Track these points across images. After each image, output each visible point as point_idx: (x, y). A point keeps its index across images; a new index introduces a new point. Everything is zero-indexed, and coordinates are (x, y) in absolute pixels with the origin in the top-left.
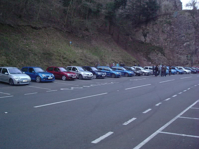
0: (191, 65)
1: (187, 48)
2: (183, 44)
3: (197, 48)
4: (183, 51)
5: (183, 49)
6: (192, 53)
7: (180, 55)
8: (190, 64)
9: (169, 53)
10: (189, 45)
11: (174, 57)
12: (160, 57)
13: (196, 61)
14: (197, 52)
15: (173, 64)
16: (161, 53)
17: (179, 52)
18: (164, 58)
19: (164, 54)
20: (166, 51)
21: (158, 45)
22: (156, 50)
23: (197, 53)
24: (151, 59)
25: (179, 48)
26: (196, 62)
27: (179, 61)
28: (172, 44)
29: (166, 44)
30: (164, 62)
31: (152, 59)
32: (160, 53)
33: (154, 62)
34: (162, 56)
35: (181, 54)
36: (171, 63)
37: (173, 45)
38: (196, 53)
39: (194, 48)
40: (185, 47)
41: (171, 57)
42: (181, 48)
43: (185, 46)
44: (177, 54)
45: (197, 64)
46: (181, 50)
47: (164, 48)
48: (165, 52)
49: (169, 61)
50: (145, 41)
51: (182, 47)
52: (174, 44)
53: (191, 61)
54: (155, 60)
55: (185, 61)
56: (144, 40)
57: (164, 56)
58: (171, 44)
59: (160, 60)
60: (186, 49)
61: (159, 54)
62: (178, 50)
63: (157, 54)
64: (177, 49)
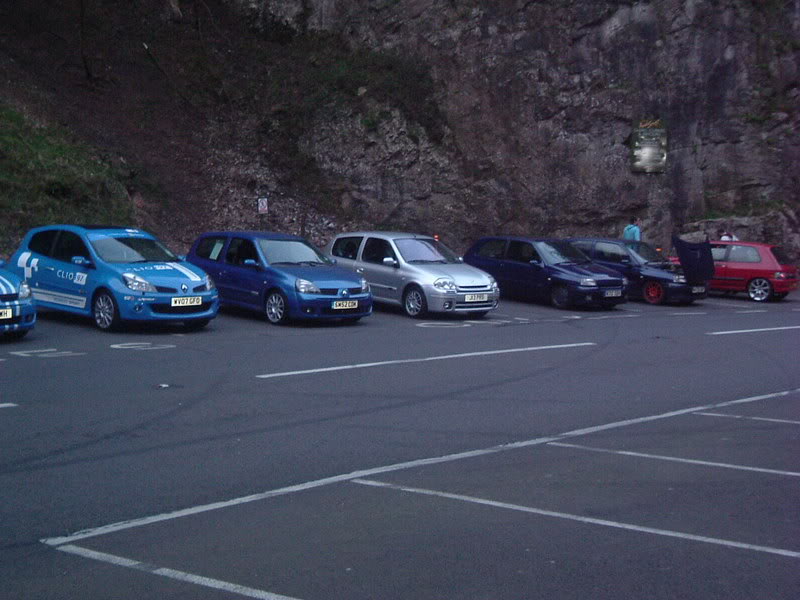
0: (667, 217)
1: (631, 62)
2: (599, 22)
3: (729, 54)
4: (597, 86)
5: (595, 72)
6: (675, 107)
7: (569, 125)
8: (659, 217)
9: (475, 111)
10: (647, 32)
11: (516, 149)
12: (395, 148)
13: (723, 181)
14: (729, 94)
15: (514, 218)
16: (409, 118)
17: (563, 98)
18: (435, 156)
19: (430, 122)
20: (458, 99)
21: (388, 45)
22: (362, 91)
23: (728, 111)
24: (318, 172)
25: (556, 65)
26: (724, 188)
27: (565, 183)
28: (502, 30)
29: (455, 34)
30: (435, 197)
31: (331, 171)
32: (396, 113)
33: (345, 195)
34: (416, 141)
35: (574, 120)
36: (491, 207)
37: (510, 37)
38: (716, 103)
39: (694, 61)
40: (614, 52)
41: (493, 153)
42: (578, 59)
43: (613, 41)
44: (540, 125)
45: (725, 212)
46: (576, 79)
47: (435, 74)
48: (450, 108)
49: (480, 190)
50: (302, 18)
51: (583, 49)
52: (516, 30)
53: (667, 185)
54: (355, 179)
55: (615, 183)
56: (296, 9)
57: (436, 139)
58: (492, 29)
59: (398, 180)
60: (622, 68)
61: (385, 125)
62: (549, 80)
63: (372, 127)
64: (542, 78)
